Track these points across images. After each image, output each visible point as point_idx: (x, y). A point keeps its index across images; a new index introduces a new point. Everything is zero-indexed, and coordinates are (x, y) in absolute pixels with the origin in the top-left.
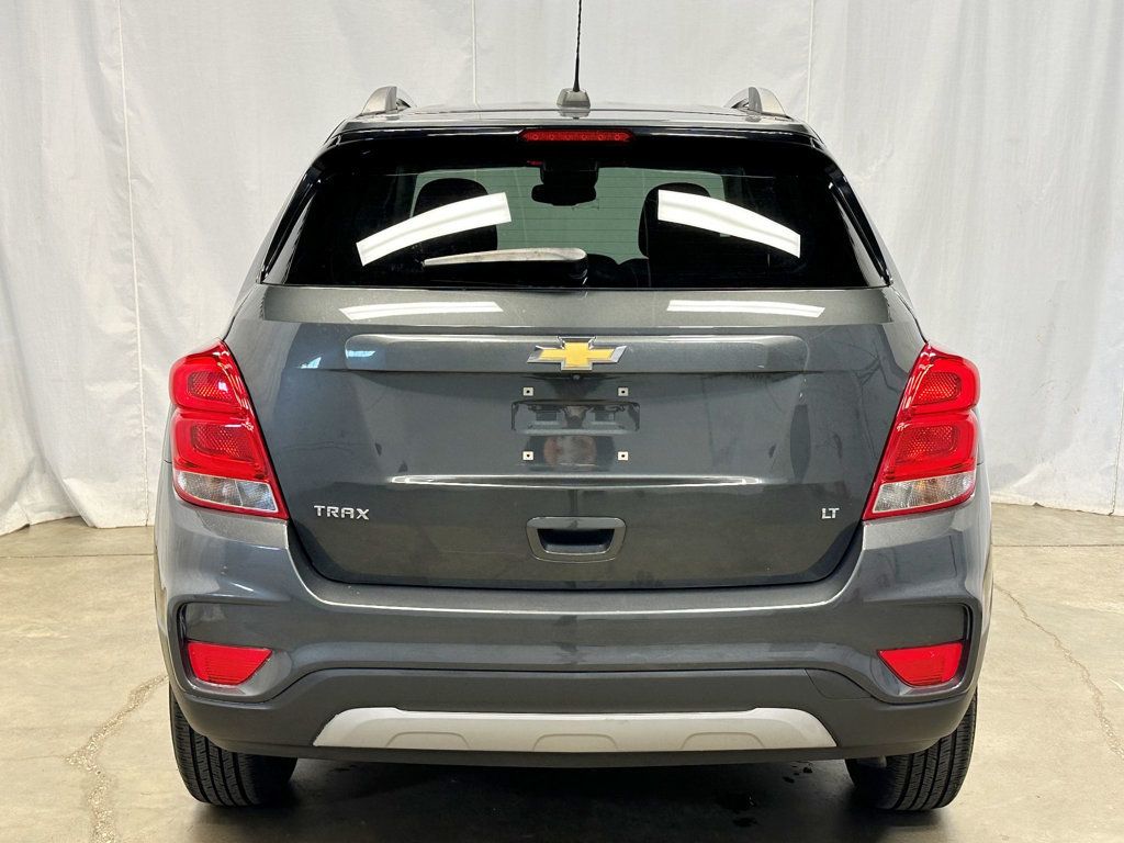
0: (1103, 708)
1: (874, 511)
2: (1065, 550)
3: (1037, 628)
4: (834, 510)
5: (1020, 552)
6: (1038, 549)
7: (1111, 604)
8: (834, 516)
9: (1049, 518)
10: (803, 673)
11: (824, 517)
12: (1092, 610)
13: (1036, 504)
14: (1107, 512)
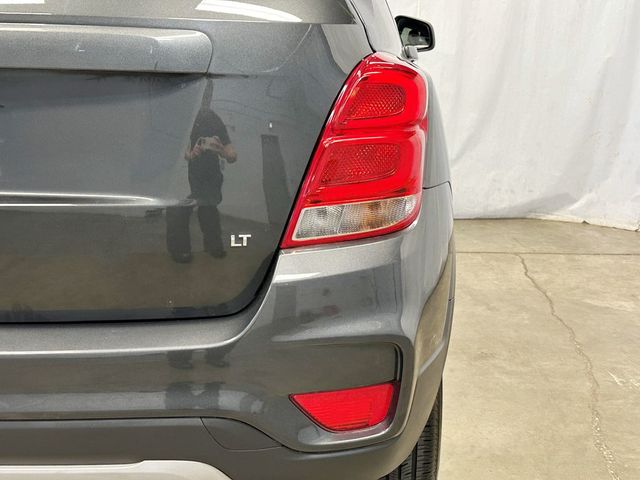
0: (597, 401)
1: (294, 238)
2: (597, 258)
3: (559, 323)
4: (245, 237)
5: (562, 258)
6: (577, 257)
7: (623, 303)
8: (245, 244)
9: (591, 233)
10: (197, 422)
11: (233, 244)
12: (608, 308)
13: (584, 222)
14: (634, 228)
